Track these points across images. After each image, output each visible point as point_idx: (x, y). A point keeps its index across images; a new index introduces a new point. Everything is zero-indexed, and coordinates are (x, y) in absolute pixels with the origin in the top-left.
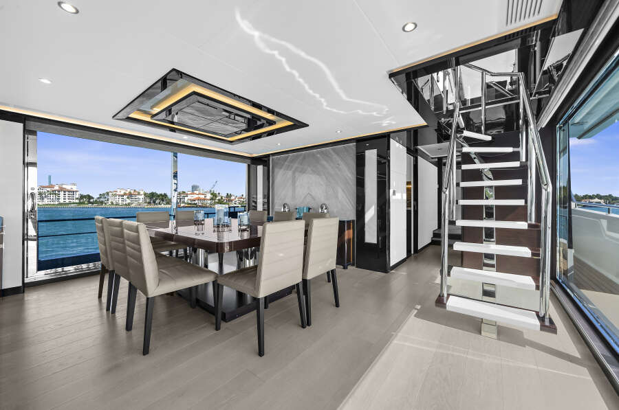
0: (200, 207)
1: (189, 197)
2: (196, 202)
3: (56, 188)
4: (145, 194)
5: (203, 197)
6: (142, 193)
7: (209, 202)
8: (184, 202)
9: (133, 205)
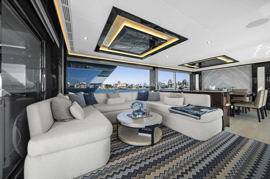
0: (123, 89)
1: (119, 86)
2: (121, 87)
3: (81, 83)
4: (105, 85)
5: (123, 85)
6: (104, 84)
7: (125, 87)
8: (117, 88)
9: (101, 89)
